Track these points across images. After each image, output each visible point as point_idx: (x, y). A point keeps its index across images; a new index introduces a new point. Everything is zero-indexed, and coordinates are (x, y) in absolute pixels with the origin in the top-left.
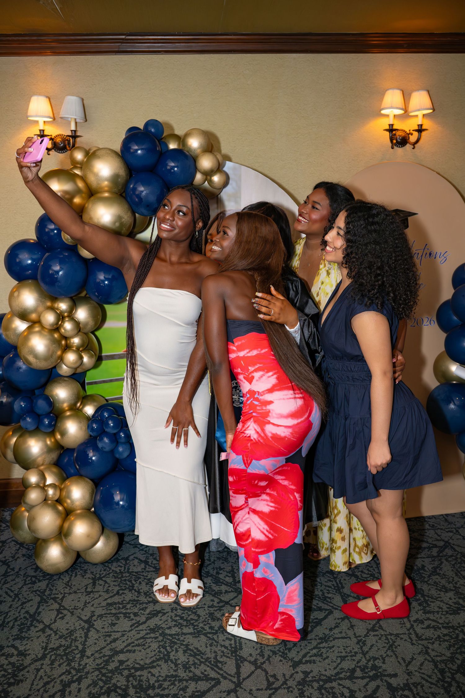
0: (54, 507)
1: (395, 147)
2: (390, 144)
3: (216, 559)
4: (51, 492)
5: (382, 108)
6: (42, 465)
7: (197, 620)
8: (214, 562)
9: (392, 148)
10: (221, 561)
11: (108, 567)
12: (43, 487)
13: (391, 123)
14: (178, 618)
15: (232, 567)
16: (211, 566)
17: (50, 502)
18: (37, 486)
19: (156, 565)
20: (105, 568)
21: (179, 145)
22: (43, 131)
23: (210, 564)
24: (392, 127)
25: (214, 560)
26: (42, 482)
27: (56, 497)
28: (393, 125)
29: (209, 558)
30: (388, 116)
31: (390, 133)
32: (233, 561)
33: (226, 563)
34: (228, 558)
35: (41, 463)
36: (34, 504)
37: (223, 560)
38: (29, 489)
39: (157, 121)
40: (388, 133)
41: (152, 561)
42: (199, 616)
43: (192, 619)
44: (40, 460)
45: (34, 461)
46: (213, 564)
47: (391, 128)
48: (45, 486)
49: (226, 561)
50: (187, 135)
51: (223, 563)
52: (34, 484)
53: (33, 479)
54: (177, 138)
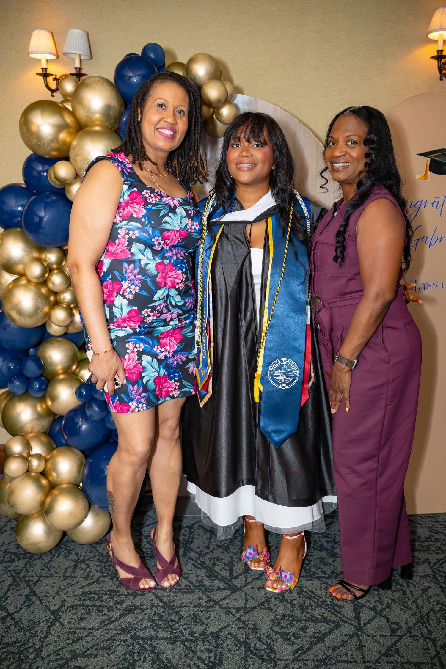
0: (37, 481)
1: (444, 78)
2: (439, 75)
3: (216, 547)
4: (35, 463)
5: (430, 30)
6: (31, 432)
7: (177, 622)
8: (212, 551)
9: (441, 80)
10: (221, 550)
11: (95, 548)
12: (26, 458)
13: (440, 49)
14: (156, 617)
15: (232, 558)
16: (208, 555)
17: (33, 474)
18: (21, 456)
19: (148, 550)
20: (92, 549)
21: (183, 74)
22: (46, 69)
23: (208, 553)
24: (442, 53)
25: (214, 549)
26: (26, 452)
27: (41, 469)
28: (442, 51)
29: (209, 545)
30: (436, 42)
31: (438, 61)
32: (235, 552)
33: (225, 553)
34: (229, 548)
35: (30, 430)
36: (14, 475)
37: (223, 549)
38: (11, 458)
39: (156, 44)
40: (435, 62)
41: (145, 545)
42: (181, 617)
43: (172, 620)
44: (28, 427)
45: (22, 428)
46: (211, 553)
47: (439, 55)
48: (29, 455)
49: (227, 551)
50: (192, 61)
51: (223, 553)
52: (17, 454)
53: (17, 448)
54: (181, 65)
